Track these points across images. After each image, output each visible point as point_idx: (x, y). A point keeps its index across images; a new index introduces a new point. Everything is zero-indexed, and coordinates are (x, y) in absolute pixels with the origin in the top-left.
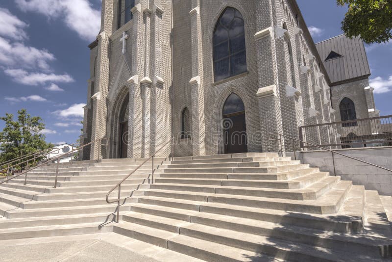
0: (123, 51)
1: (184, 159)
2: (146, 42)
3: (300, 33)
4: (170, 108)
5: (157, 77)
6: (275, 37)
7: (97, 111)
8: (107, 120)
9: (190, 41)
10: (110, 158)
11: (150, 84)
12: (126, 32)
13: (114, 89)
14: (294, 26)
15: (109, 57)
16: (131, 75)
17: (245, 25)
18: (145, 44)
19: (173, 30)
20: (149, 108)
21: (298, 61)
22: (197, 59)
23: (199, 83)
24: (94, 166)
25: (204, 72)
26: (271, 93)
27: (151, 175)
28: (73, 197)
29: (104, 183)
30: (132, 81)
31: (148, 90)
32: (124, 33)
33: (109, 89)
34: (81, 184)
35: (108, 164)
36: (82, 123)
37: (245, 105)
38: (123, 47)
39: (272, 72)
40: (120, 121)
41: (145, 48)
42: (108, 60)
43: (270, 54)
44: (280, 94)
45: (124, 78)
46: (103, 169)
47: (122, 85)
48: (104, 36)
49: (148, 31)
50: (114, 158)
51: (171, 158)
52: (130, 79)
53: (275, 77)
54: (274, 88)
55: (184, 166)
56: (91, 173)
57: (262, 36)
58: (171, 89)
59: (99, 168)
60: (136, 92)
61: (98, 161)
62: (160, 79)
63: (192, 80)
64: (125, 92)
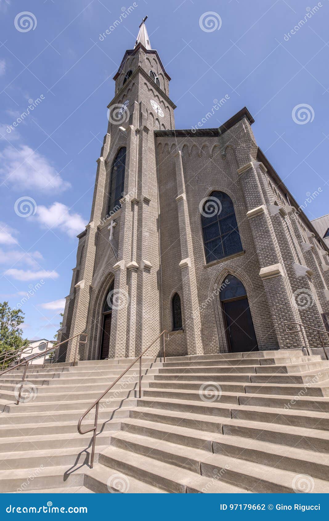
0: (110, 238)
1: (180, 360)
2: (133, 228)
3: (293, 211)
4: (158, 294)
5: (144, 261)
6: (270, 214)
7: (79, 301)
8: (89, 310)
9: (178, 224)
10: (89, 359)
11: (137, 269)
12: (114, 220)
13: (99, 277)
14: (285, 205)
15: (96, 244)
16: (117, 261)
17: (235, 206)
18: (133, 229)
19: (160, 216)
20: (135, 295)
21: (297, 238)
22: (186, 241)
23: (190, 265)
24: (68, 371)
25: (195, 254)
26: (277, 273)
27: (138, 385)
28: (36, 419)
29: (78, 397)
30: (119, 267)
31: (134, 275)
32: (112, 222)
33: (93, 276)
34: (50, 398)
35: (86, 368)
36: (62, 315)
37: (247, 289)
38: (111, 234)
39: (273, 249)
40: (102, 311)
41: (133, 233)
42: (94, 248)
43: (268, 232)
44: (288, 274)
45: (110, 264)
46: (78, 376)
47: (107, 272)
48: (93, 225)
49: (136, 217)
50: (94, 359)
51: (163, 358)
52: (116, 265)
53: (278, 255)
54: (280, 267)
55: (181, 371)
56: (64, 382)
57: (255, 215)
58: (158, 273)
59: (73, 375)
60: (122, 278)
61: (74, 364)
62: (148, 263)
63: (182, 262)
64: (110, 278)
